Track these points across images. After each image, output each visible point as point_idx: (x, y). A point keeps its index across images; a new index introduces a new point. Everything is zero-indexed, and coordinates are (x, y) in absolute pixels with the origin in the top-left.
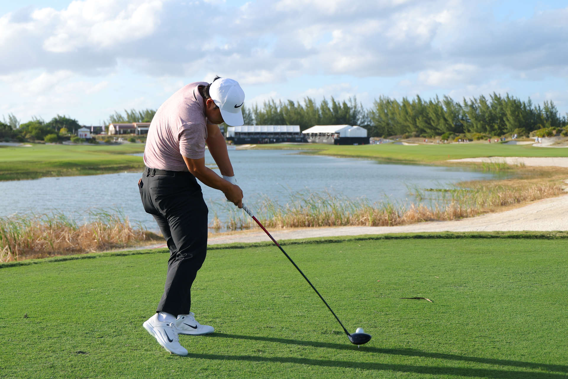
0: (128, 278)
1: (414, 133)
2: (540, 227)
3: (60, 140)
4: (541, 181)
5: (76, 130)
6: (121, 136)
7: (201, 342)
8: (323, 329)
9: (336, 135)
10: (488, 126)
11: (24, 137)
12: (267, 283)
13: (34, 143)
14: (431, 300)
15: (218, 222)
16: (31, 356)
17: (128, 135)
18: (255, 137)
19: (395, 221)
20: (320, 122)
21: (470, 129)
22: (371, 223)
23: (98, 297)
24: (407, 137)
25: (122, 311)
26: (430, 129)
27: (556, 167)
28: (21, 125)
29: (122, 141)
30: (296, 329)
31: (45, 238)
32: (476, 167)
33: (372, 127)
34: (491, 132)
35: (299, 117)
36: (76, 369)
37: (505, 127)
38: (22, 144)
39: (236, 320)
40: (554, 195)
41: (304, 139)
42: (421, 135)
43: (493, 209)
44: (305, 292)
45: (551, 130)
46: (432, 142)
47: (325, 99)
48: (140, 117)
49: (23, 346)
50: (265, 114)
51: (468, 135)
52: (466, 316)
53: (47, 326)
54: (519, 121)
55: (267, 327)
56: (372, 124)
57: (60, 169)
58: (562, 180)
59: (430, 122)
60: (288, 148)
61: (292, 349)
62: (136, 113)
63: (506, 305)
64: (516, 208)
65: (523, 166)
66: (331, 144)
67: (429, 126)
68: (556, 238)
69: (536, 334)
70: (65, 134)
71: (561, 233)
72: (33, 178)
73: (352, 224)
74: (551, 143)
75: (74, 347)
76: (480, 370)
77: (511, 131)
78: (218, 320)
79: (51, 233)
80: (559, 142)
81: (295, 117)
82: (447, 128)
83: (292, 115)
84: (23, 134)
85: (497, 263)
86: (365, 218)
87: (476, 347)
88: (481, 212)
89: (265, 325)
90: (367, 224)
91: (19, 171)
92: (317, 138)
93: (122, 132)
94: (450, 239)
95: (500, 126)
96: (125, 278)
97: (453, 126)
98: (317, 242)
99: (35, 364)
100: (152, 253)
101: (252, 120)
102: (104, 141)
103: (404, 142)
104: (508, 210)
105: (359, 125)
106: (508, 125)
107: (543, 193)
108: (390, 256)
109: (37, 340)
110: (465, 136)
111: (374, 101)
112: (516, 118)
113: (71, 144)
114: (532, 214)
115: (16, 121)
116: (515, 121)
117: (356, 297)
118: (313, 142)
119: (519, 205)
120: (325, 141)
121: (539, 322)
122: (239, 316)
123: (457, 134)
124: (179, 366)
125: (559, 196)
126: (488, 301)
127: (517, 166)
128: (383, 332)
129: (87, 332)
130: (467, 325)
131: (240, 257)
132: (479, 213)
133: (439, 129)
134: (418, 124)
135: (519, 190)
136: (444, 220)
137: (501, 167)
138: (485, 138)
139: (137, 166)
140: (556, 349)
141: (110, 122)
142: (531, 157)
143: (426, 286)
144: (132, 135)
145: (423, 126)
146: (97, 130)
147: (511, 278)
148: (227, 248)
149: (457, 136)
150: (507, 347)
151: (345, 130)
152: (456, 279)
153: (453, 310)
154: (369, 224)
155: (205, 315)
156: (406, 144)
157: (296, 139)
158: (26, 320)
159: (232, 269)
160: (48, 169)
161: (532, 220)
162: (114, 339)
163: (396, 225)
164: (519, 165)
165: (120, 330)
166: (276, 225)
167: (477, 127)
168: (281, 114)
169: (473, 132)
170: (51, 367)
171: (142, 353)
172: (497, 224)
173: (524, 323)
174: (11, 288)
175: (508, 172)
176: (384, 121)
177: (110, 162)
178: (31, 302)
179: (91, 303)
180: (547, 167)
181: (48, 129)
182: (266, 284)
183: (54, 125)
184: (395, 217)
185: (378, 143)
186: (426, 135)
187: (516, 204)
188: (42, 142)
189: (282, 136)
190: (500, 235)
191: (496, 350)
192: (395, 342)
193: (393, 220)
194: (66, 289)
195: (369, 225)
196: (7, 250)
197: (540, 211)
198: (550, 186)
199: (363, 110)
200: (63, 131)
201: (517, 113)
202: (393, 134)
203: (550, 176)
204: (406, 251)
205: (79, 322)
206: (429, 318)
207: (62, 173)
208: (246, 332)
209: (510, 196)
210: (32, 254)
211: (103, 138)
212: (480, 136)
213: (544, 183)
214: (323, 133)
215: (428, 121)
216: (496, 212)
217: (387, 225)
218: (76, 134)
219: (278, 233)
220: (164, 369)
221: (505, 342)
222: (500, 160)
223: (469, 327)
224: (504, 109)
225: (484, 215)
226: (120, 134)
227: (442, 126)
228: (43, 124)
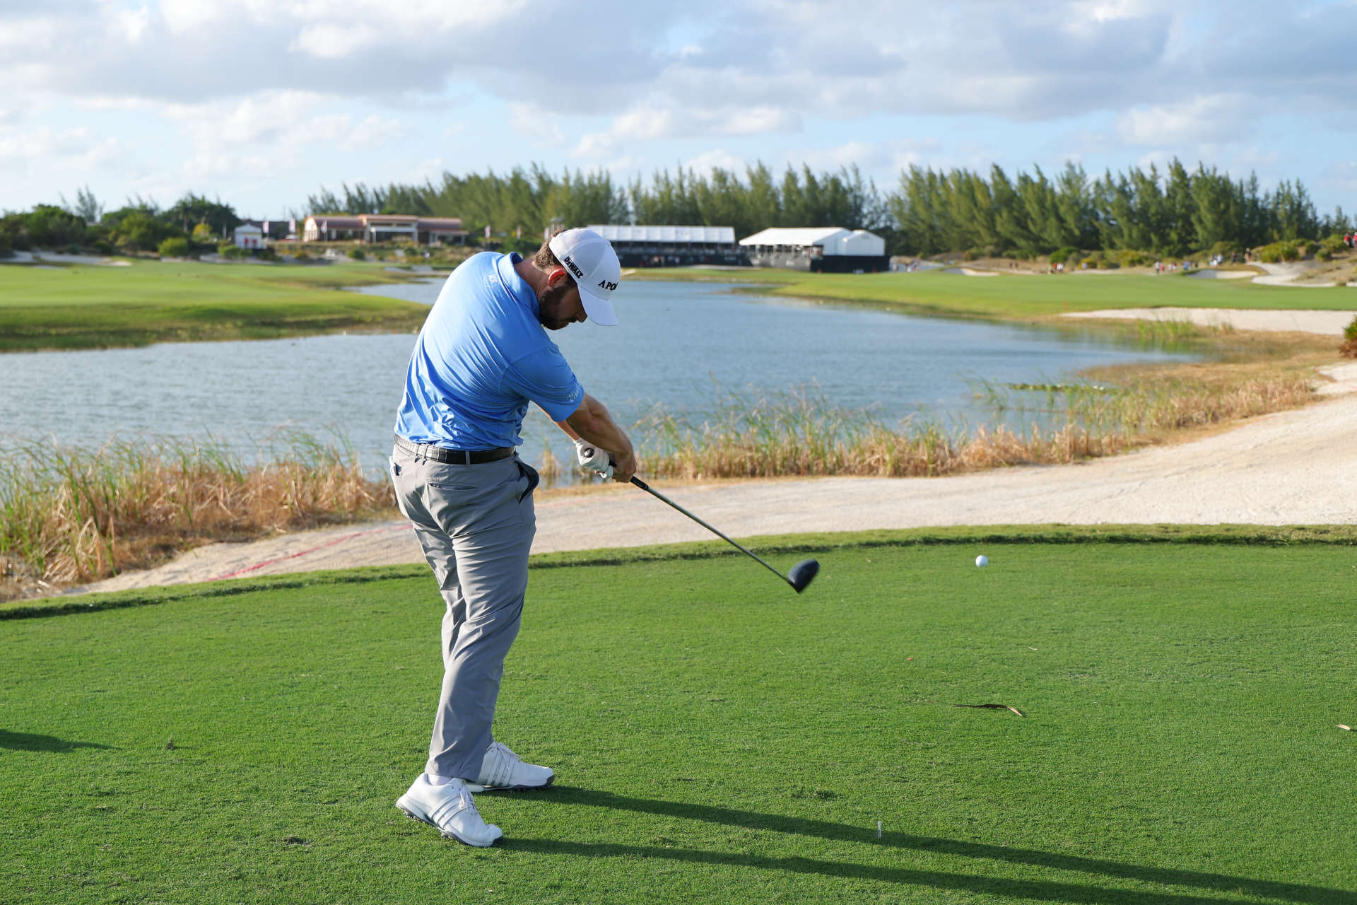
0: (377, 645)
1: (989, 248)
2: (1258, 489)
3: (194, 250)
4: (1266, 369)
5: (231, 230)
6: (331, 244)
7: (543, 817)
8: (795, 786)
9: (815, 250)
10: (1156, 234)
11: (112, 243)
12: (675, 662)
13: (135, 257)
14: (1020, 712)
15: (551, 462)
16: (193, 849)
17: (349, 244)
18: (635, 251)
19: (943, 464)
20: (779, 221)
21: (1116, 240)
22: (889, 467)
23: (317, 695)
24: (974, 258)
25: (373, 734)
26: (1026, 238)
27: (1300, 332)
28: (106, 215)
29: (333, 255)
30: (739, 785)
31: (173, 497)
32: (1125, 330)
33: (895, 233)
34: (1162, 247)
35: (733, 208)
36: (289, 883)
37: (1194, 236)
38: (106, 260)
39: (613, 759)
40: (1296, 404)
41: (742, 259)
42: (1004, 254)
43: (1157, 437)
44: (755, 687)
45: (1295, 245)
46: (1029, 269)
47: (791, 169)
48: (375, 200)
49: (172, 822)
50: (658, 200)
51: (1110, 254)
52: (1092, 753)
53: (217, 771)
54: (1227, 226)
55: (679, 780)
56: (896, 226)
57: (196, 324)
58: (1313, 367)
59: (1026, 223)
60: (707, 279)
61: (731, 837)
62: (367, 192)
63: (1175, 725)
64: (1210, 436)
65: (1229, 330)
66: (802, 270)
67: (1025, 232)
68: (1291, 544)
69: (1237, 802)
70: (207, 239)
71: (1301, 532)
72: (137, 345)
73: (849, 471)
74: (1294, 277)
75: (280, 827)
76: (1119, 892)
77: (1205, 248)
78: (575, 760)
79: (187, 486)
80: (1310, 275)
81: (723, 210)
82: (1064, 237)
83: (718, 203)
84: (110, 237)
85: (1162, 611)
86: (877, 456)
87: (1111, 835)
88: (1132, 443)
89: (675, 776)
90: (881, 471)
91: (104, 328)
92: (773, 256)
93: (334, 235)
94: (1063, 546)
95: (1183, 234)
96: (371, 646)
97: (1077, 232)
98: (778, 549)
99: (203, 868)
100: (423, 576)
101: (627, 213)
102: (294, 256)
103: (967, 268)
104: (1191, 440)
105: (866, 229)
106: (1201, 233)
107: (1271, 399)
108: (933, 592)
109: (199, 808)
110: (1102, 257)
111: (901, 175)
112: (1221, 217)
113: (219, 261)
114: (1242, 452)
115: (93, 207)
116: (1216, 223)
117: (863, 700)
118: (764, 265)
119: (1216, 426)
120: (789, 263)
121: (1243, 769)
122: (619, 750)
123: (1086, 252)
124: (500, 877)
125: (1305, 407)
126: (1140, 714)
127: (1215, 329)
128: (920, 794)
129: (304, 788)
130: (1093, 778)
131: (614, 588)
132: (1126, 446)
133: (1045, 240)
134: (999, 228)
135: (1217, 389)
136: (1050, 462)
137: (1180, 331)
138: (1147, 263)
139: (370, 319)
140: (1276, 840)
141: (309, 211)
142: (1248, 309)
143: (1009, 672)
144: (357, 242)
145: (1012, 233)
146: (279, 230)
147: (1190, 653)
148: (583, 564)
149: (1085, 256)
150: (1175, 833)
151: (835, 239)
152: (1074, 655)
153: (1065, 738)
154: (885, 470)
155: (545, 745)
156: (971, 273)
157: (726, 259)
158: (172, 756)
159: (596, 623)
160: (169, 325)
161: (1242, 468)
162: (362, 804)
163: (945, 473)
164: (1220, 327)
165: (373, 784)
166: (680, 469)
167: (1130, 236)
168: (693, 201)
169: (1121, 248)
170: (237, 878)
171: (423, 844)
172: (1166, 477)
173: (1213, 773)
174: (129, 668)
175: (1195, 344)
176: (923, 221)
177: (309, 309)
178: (177, 708)
179: (305, 711)
180: (1282, 332)
181: (169, 225)
182: (672, 665)
183: (181, 217)
184: (942, 454)
185: (909, 270)
186: (1015, 252)
187: (1209, 425)
188: (154, 255)
189: (695, 251)
190: (1172, 535)
191: (1152, 843)
192: (944, 821)
193: (939, 462)
194: (248, 673)
195: (884, 474)
196: (90, 526)
197: (1261, 445)
198: (1285, 382)
199: (875, 193)
200: (201, 231)
201: (1222, 206)
202: (942, 248)
203: (1286, 356)
204: (968, 577)
205: (285, 763)
206: (1016, 759)
207: (201, 334)
208: (635, 790)
209: (1197, 407)
210: (144, 536)
211: (291, 248)
212: (1136, 258)
213: (1273, 374)
214: (786, 246)
215: (1021, 221)
216: (1166, 444)
217: (925, 475)
218: (230, 239)
219: (685, 492)
220: (469, 884)
221: (1171, 821)
222: (1179, 315)
223: (1098, 783)
224: (1194, 196)
225: (1138, 451)
226: (330, 239)
227: (1052, 234)
228: (156, 214)
